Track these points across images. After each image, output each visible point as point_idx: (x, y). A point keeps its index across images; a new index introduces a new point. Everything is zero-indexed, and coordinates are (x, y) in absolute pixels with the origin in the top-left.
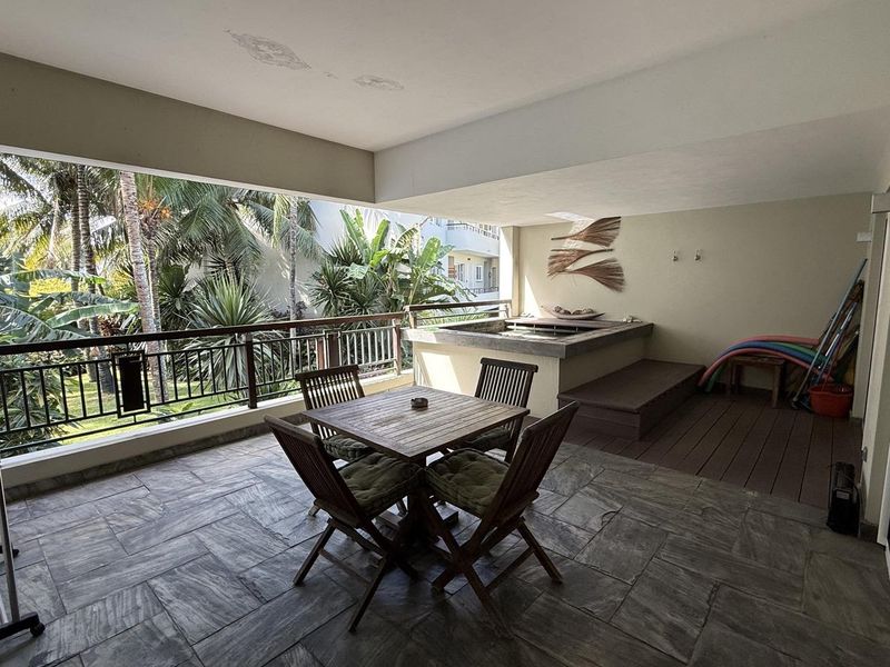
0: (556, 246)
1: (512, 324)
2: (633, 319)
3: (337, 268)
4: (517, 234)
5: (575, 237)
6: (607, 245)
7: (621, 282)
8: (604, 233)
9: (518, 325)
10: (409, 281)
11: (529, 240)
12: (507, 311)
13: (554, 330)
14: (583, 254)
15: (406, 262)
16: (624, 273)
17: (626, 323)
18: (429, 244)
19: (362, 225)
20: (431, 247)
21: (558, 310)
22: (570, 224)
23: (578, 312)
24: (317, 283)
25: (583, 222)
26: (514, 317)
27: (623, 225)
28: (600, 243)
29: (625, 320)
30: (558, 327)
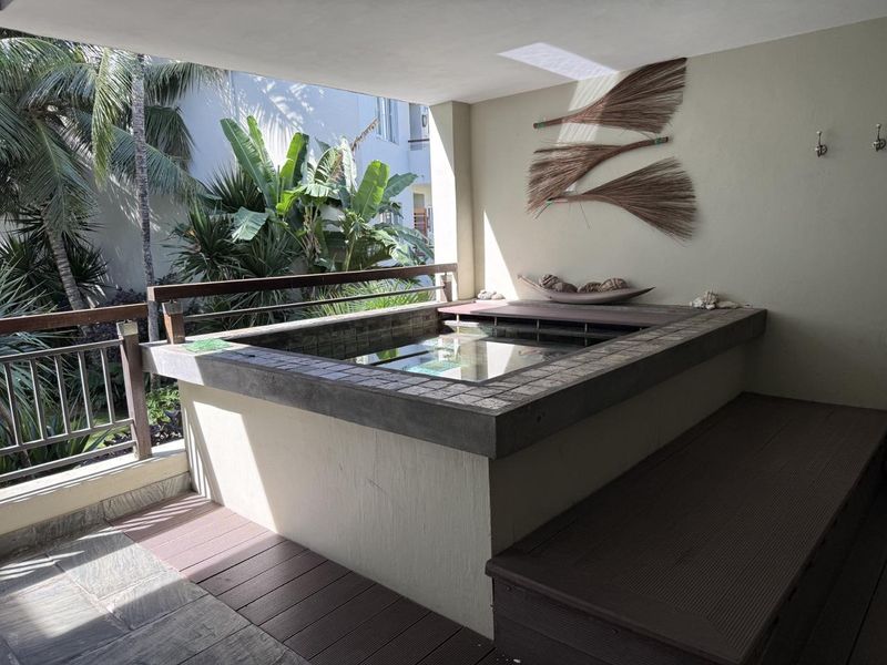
0: (544, 138)
1: (452, 317)
2: (718, 301)
3: (215, 216)
4: (465, 121)
5: (583, 117)
6: (656, 129)
7: (690, 214)
8: (647, 102)
9: (464, 318)
10: (342, 237)
11: (489, 132)
12: (447, 288)
13: (537, 329)
14: (598, 155)
15: (337, 203)
16: (696, 193)
17: (702, 309)
18: (370, 172)
19: (261, 142)
20: (373, 176)
21: (550, 283)
22: (568, 87)
23: (593, 288)
24: (184, 242)
25: (596, 80)
26: (462, 301)
27: (693, 78)
28: (639, 127)
29: (698, 303)
30: (545, 323)
